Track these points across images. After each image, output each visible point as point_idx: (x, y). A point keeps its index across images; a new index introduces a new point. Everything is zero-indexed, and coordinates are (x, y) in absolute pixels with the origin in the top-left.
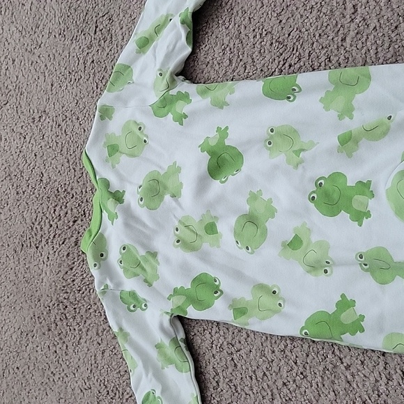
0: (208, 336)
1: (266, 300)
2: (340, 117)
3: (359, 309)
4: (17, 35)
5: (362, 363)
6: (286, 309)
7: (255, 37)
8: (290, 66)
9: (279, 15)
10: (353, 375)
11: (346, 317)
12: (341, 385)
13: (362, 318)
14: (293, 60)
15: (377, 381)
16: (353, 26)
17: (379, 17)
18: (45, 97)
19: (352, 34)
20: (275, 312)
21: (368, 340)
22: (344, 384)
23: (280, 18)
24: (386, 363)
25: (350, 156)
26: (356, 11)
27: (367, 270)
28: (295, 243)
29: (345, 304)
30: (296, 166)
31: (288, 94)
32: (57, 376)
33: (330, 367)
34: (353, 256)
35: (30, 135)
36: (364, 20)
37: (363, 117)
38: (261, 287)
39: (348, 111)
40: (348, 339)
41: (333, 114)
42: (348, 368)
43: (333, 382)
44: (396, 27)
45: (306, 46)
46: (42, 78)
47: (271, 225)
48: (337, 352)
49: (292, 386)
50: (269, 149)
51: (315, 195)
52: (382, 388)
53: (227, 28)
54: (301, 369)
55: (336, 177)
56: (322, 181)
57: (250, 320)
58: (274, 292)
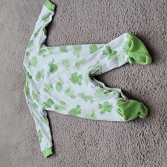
0: (52, 115)
1: (63, 105)
2: (77, 57)
3: (81, 108)
4: (8, 30)
5: (83, 122)
6: (67, 108)
7: (60, 34)
8: (68, 43)
9: (65, 28)
11: (78, 110)
13: (81, 110)
14: (68, 41)
15: (86, 126)
16: (80, 33)
17: (86, 30)
18: (15, 48)
19: (80, 35)
20: (64, 108)
21: (82, 116)
22: (79, 127)
24: (87, 122)
25: (78, 68)
26: (81, 28)
27: (82, 98)
28: (68, 91)
29: (79, 106)
30: (68, 70)
31: (66, 51)
32: (21, 125)
33: (76, 123)
34: (78, 94)
35: (12, 59)
36: (82, 31)
37: (82, 58)
38: (62, 102)
39: (78, 56)
40: (78, 115)
41: (76, 56)
42: (80, 123)
43: (77, 127)
44: (89, 34)
45: (71, 37)
46: (14, 42)
47: (63, 86)
48: (78, 119)
49: (69, 128)
50: (63, 65)
51: (71, 78)
52: (87, 128)
53: (54, 31)
54: (71, 123)
55: (76, 73)
56: (73, 74)
57: (58, 111)
58: (65, 103)
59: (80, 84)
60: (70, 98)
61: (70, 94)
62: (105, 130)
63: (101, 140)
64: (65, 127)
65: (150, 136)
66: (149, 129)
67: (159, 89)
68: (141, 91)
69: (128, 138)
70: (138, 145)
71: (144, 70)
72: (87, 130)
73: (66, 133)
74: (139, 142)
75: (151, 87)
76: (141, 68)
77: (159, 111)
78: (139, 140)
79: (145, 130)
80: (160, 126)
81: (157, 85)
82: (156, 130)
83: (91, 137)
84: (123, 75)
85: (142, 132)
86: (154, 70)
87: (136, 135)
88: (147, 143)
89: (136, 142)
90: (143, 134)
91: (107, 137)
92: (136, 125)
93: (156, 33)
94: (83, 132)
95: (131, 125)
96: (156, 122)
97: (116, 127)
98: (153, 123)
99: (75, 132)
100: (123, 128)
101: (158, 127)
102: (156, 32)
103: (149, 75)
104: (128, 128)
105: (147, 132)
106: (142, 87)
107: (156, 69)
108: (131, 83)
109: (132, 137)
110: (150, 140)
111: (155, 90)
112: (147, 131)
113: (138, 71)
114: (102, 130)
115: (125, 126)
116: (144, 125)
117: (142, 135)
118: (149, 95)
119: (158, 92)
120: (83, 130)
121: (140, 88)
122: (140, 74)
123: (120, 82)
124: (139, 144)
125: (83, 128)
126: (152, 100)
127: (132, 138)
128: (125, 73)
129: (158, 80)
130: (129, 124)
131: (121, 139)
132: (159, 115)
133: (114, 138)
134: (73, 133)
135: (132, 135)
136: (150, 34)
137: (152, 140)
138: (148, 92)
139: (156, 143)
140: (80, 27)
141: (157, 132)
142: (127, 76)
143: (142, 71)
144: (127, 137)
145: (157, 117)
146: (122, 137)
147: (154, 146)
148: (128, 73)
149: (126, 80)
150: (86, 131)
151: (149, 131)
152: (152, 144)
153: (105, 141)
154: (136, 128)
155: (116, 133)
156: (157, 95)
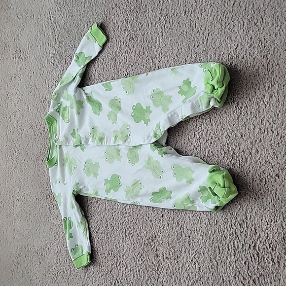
62: (191, 235)
63: (185, 252)
64: (125, 226)
65: (266, 250)
66: (264, 240)
67: (283, 176)
68: (255, 177)
69: (230, 251)
70: (245, 263)
71: (260, 144)
72: (162, 233)
73: (126, 236)
74: (247, 259)
75: (271, 173)
76: (256, 140)
77: (282, 213)
78: (248, 255)
79: (259, 240)
80: (282, 236)
81: (280, 171)
82: (276, 241)
83: (169, 246)
84: (225, 149)
85: (253, 243)
86: (278, 145)
87: (243, 247)
88: (260, 261)
89: (242, 259)
90: (255, 246)
91: (195, 246)
92: (244, 231)
93: (282, 87)
94: (156, 236)
95: (235, 231)
96: (276, 228)
97: (210, 232)
98: (271, 229)
99: (141, 235)
100: (222, 235)
101: (280, 238)
102: (282, 85)
103: (268, 153)
104: (230, 235)
105: (262, 244)
106: (257, 171)
107: (281, 144)
108: (238, 164)
109: (237, 250)
110: (266, 257)
111: (277, 178)
112: (261, 242)
113: (250, 146)
114: (187, 235)
115: (226, 231)
116: (256, 233)
117: (252, 248)
118: (267, 185)
120: (156, 234)
121: (252, 172)
122: (254, 151)
123: (221, 161)
124: (247, 263)
125: (155, 231)
126: (271, 193)
127: (236, 252)
128: (229, 146)
129: (283, 163)
130: (232, 229)
131: (217, 252)
132: (282, 219)
133: (207, 250)
134: (139, 238)
135: (236, 247)
136: (273, 88)
137: (268, 257)
138: (266, 180)
139: (275, 263)
140: (157, 66)
141: (277, 245)
142: (231, 153)
143: (256, 145)
144: (227, 249)
146: (219, 249)
147: (271, 267)
148: (234, 147)
149: (229, 158)
150: (161, 236)
151: (265, 243)
152: (269, 263)
153: (191, 253)
154: (243, 235)
155: (211, 242)
156: (280, 185)
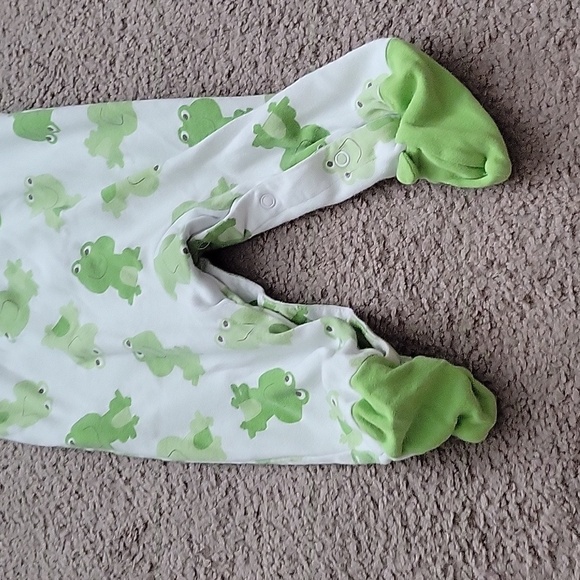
1: (33, 402)
2: (110, 164)
3: (135, 409)
5: (143, 475)
6: (54, 411)
7: (11, 55)
8: (53, 96)
9: (38, 26)
10: (133, 491)
11: (118, 421)
12: (120, 505)
13: (136, 419)
14: (55, 88)
15: (158, 497)
16: (122, 47)
17: (151, 36)
19: (121, 56)
20: (40, 416)
21: (141, 447)
22: (124, 503)
23: (40, 31)
24: (168, 474)
25: (117, 215)
26: (125, 26)
27: (142, 360)
28: (60, 328)
29: (120, 402)
30: (58, 228)
31: (47, 134)
33: (108, 482)
34: (120, 343)
36: (134, 38)
37: (133, 165)
38: (25, 385)
39: (116, 158)
40: (119, 447)
41: (100, 161)
42: (127, 481)
43: (112, 501)
44: (169, 50)
45: (71, 70)
47: (35, 305)
48: (116, 464)
49: (66, 510)
50: (31, 205)
51: (78, 266)
52: (165, 505)
54: (76, 487)
55: (104, 242)
56: (89, 248)
57: (10, 429)
58: (41, 391)
59: (129, 292)
60: (69, 362)
61: (77, 344)
119: (545, 314)
145: (545, 435)
